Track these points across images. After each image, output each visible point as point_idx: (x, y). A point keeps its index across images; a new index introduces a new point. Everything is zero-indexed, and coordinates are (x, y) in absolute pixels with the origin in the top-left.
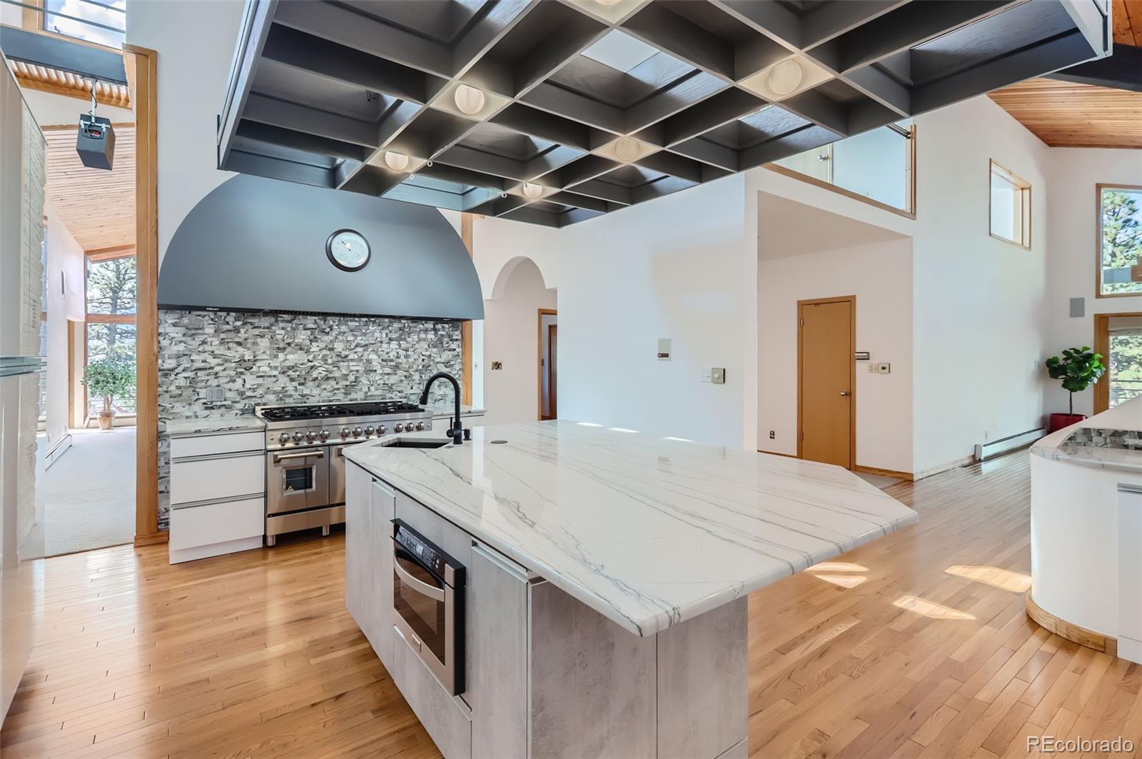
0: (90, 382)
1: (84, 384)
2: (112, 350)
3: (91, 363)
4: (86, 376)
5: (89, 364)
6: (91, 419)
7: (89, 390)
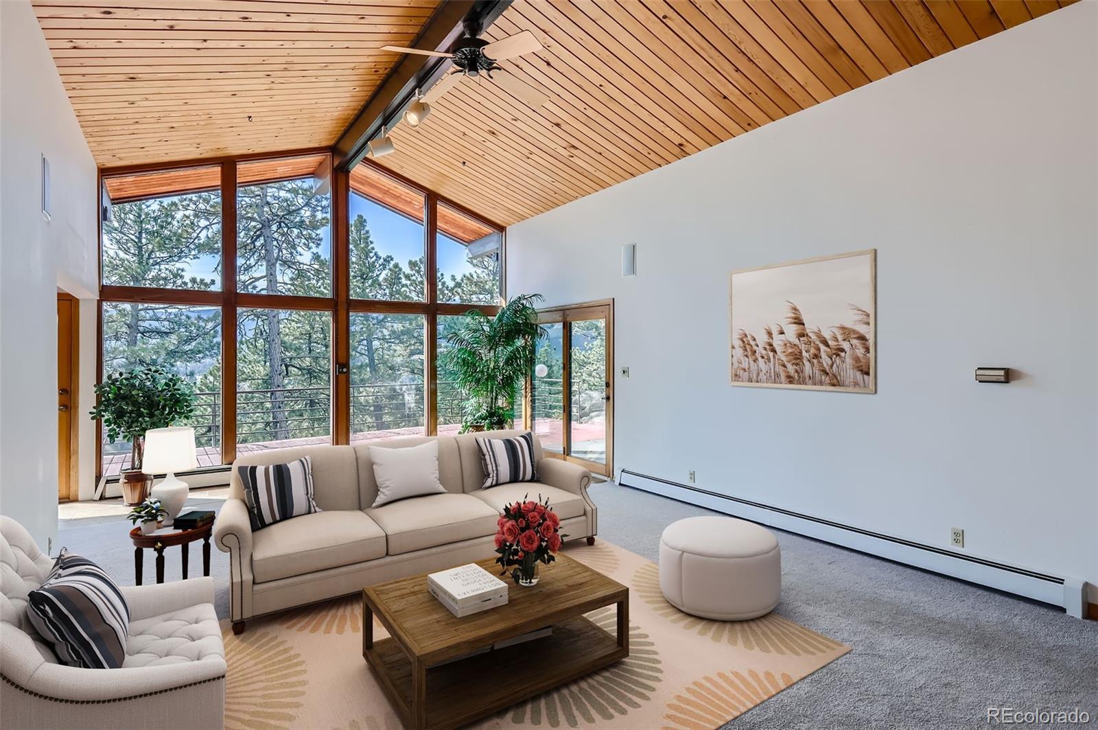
0: (107, 416)
1: (97, 417)
2: (133, 352)
3: (110, 377)
4: (99, 403)
5: (105, 379)
6: (108, 482)
7: (105, 429)
